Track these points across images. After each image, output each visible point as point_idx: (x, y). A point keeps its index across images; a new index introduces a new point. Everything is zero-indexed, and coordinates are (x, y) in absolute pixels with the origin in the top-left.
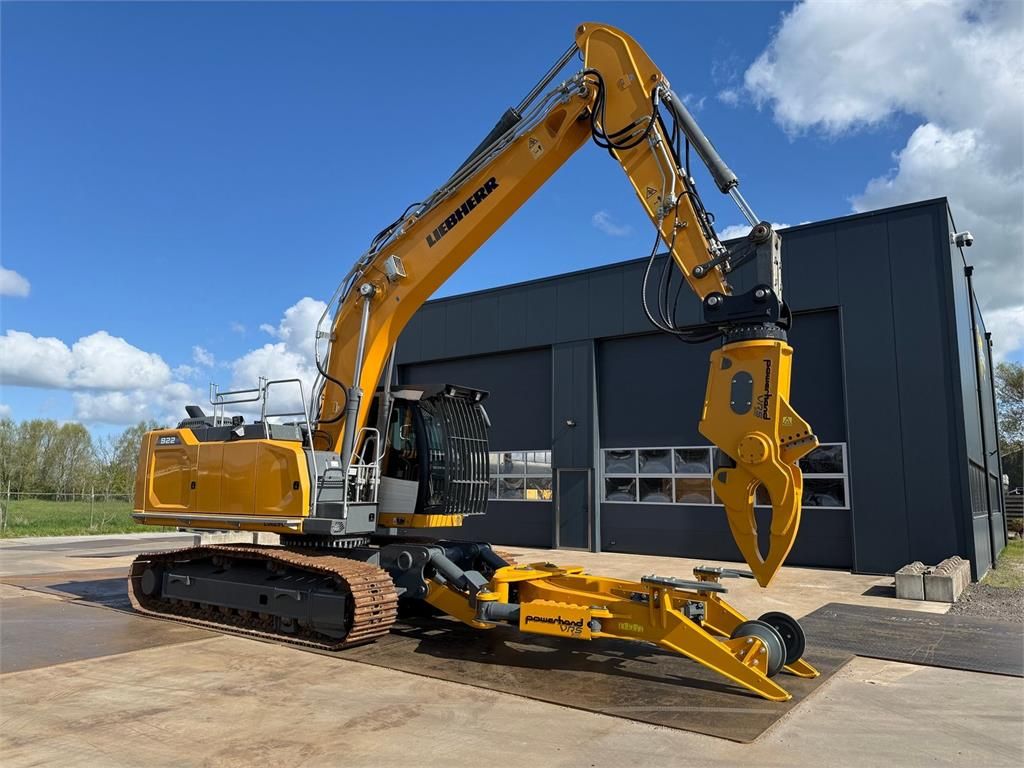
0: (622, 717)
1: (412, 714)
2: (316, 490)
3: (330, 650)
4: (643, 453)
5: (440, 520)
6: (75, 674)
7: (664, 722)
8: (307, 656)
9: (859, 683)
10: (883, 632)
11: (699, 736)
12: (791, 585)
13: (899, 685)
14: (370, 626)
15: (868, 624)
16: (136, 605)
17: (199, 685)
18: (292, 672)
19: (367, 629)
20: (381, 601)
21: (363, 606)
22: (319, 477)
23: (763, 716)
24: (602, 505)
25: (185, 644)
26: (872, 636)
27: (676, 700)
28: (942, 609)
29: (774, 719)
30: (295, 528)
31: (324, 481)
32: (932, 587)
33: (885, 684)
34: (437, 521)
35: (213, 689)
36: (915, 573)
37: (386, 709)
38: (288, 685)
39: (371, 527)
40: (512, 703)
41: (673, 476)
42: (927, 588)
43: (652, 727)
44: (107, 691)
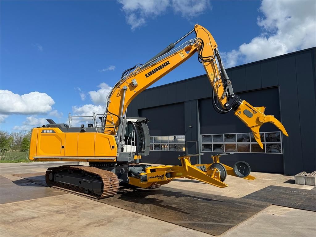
0: (178, 225)
1: (111, 222)
3: (97, 199)
4: (214, 136)
6: (17, 205)
7: (192, 227)
8: (90, 201)
9: (269, 215)
10: (284, 196)
11: (201, 233)
12: (260, 179)
13: (283, 216)
14: (109, 192)
15: (281, 193)
17: (51, 210)
18: (82, 206)
19: (108, 193)
20: (113, 184)
21: (107, 186)
23: (227, 226)
25: (55, 196)
26: (280, 197)
27: (199, 219)
28: (309, 188)
29: (232, 227)
32: (308, 180)
33: (278, 215)
35: (53, 211)
36: (302, 175)
37: (103, 220)
38: (78, 211)
40: (145, 219)
41: (224, 143)
42: (306, 180)
43: (187, 229)
44: (23, 211)
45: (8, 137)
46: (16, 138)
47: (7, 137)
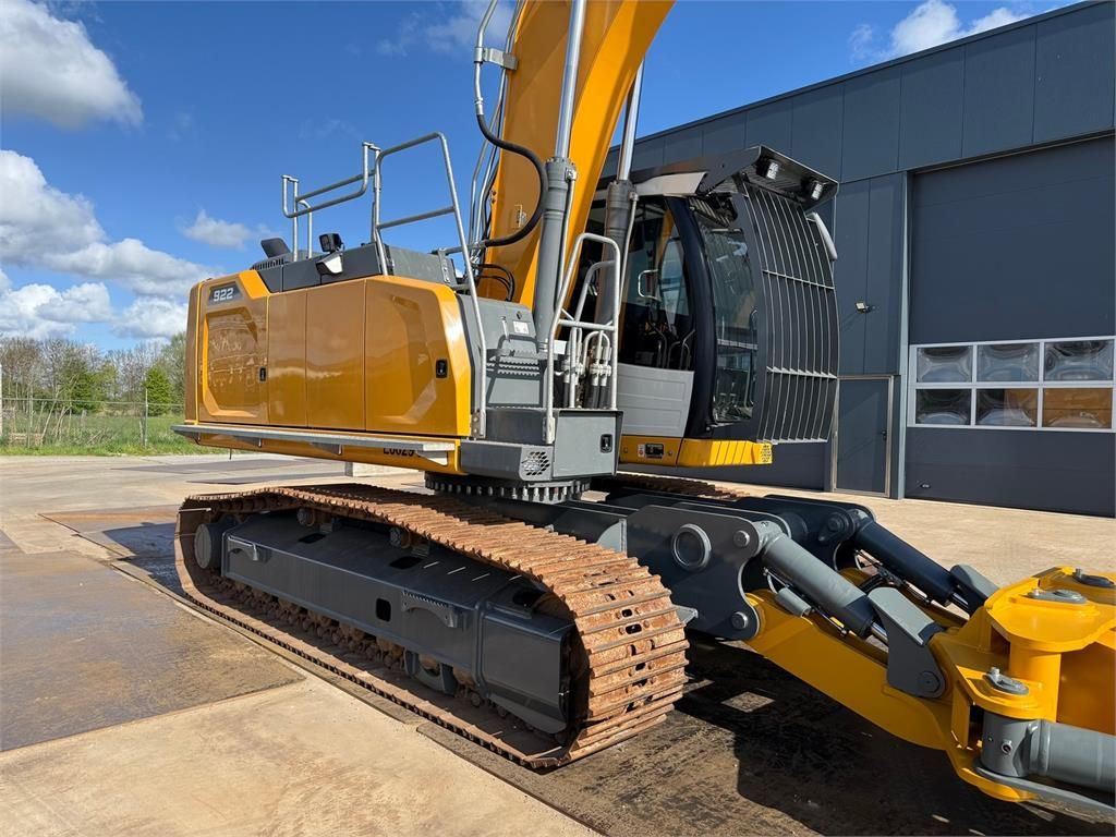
2: (484, 381)
4: (986, 350)
5: (731, 451)
14: (626, 717)
16: (188, 585)
19: (619, 724)
20: (650, 654)
21: (610, 672)
22: (490, 353)
24: (909, 430)
30: (443, 461)
31: (497, 362)
34: (726, 452)
39: (606, 465)
41: (1041, 385)
45: (99, 366)
46: (125, 370)
47: (93, 368)
